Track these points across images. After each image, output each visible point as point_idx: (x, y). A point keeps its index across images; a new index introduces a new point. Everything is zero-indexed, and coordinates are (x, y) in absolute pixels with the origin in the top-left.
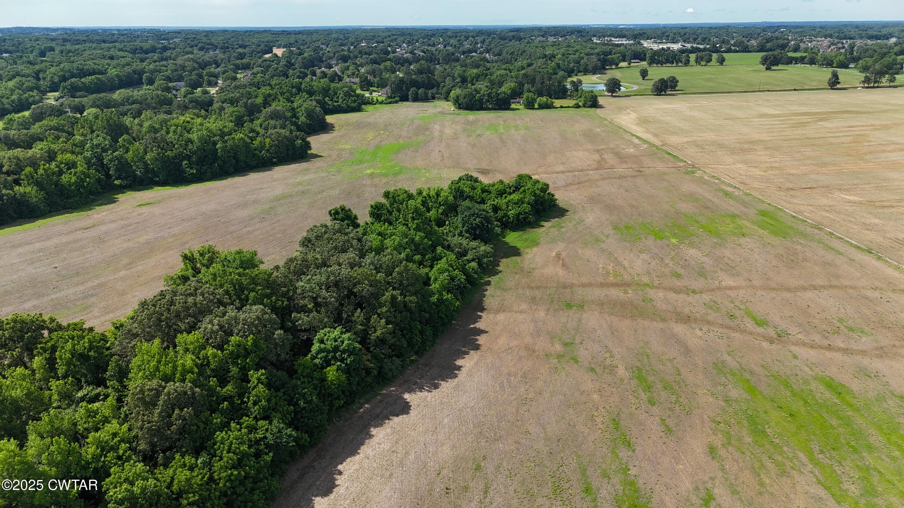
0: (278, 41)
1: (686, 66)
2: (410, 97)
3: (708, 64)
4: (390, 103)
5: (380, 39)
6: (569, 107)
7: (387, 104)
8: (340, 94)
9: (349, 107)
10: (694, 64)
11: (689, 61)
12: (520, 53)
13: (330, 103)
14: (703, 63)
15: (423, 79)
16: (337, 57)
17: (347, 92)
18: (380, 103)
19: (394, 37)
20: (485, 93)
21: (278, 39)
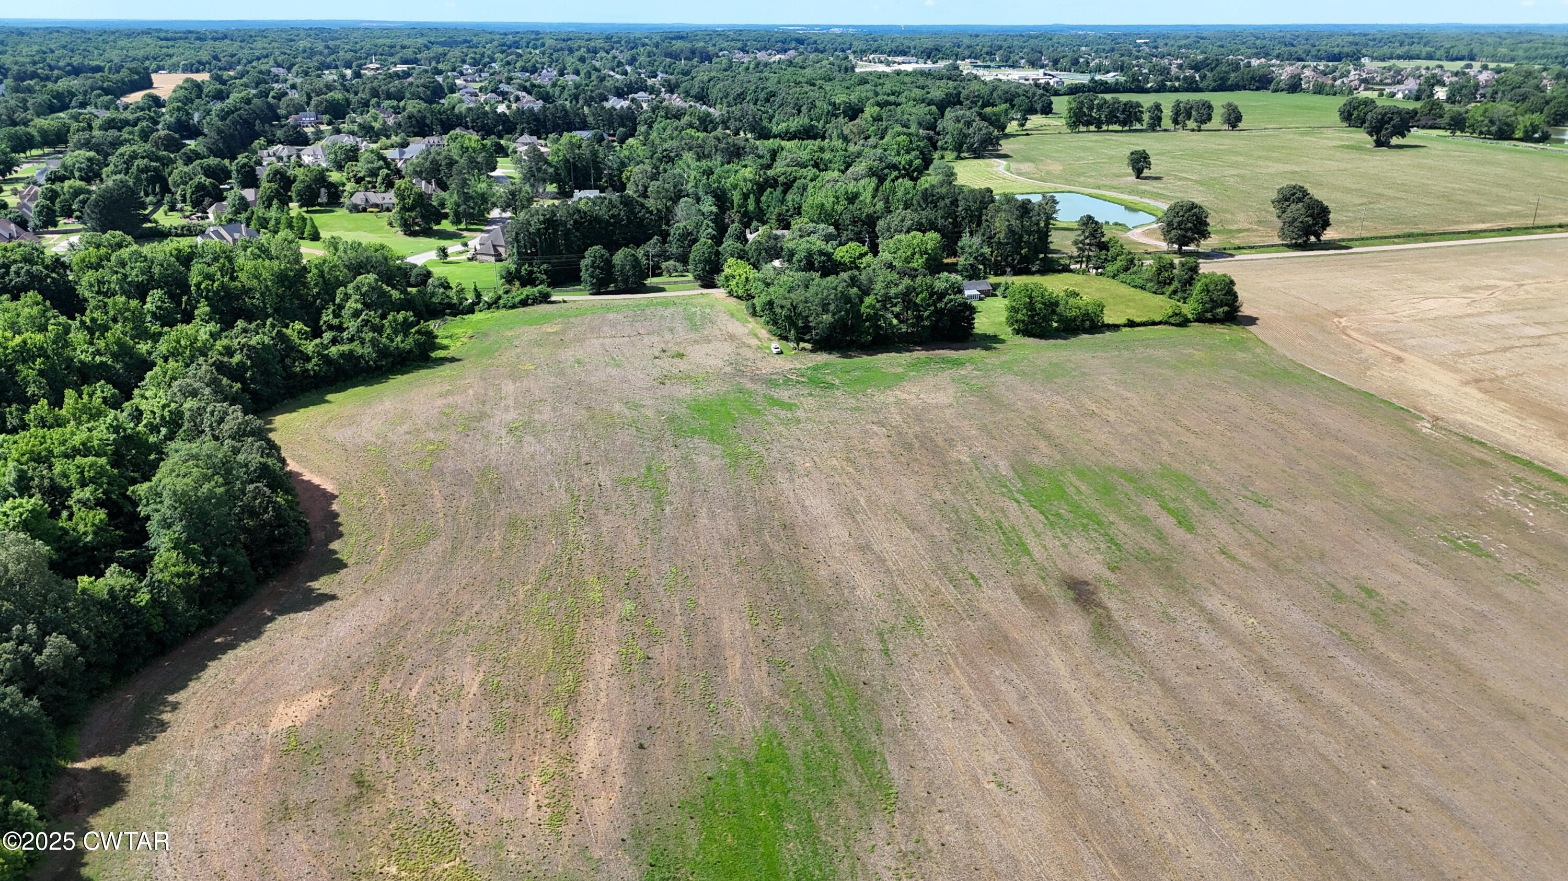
0: (171, 56)
1: (1154, 130)
2: (584, 275)
3: (1204, 127)
4: (524, 303)
5: (409, 53)
6: (1154, 323)
7: (514, 307)
8: (347, 297)
9: (383, 353)
10: (1172, 127)
11: (1159, 119)
12: (762, 95)
13: (310, 347)
14: (1191, 124)
15: (614, 211)
16: (317, 106)
17: (373, 289)
18: (489, 306)
19: (441, 50)
20: (893, 291)
21: (171, 51)
